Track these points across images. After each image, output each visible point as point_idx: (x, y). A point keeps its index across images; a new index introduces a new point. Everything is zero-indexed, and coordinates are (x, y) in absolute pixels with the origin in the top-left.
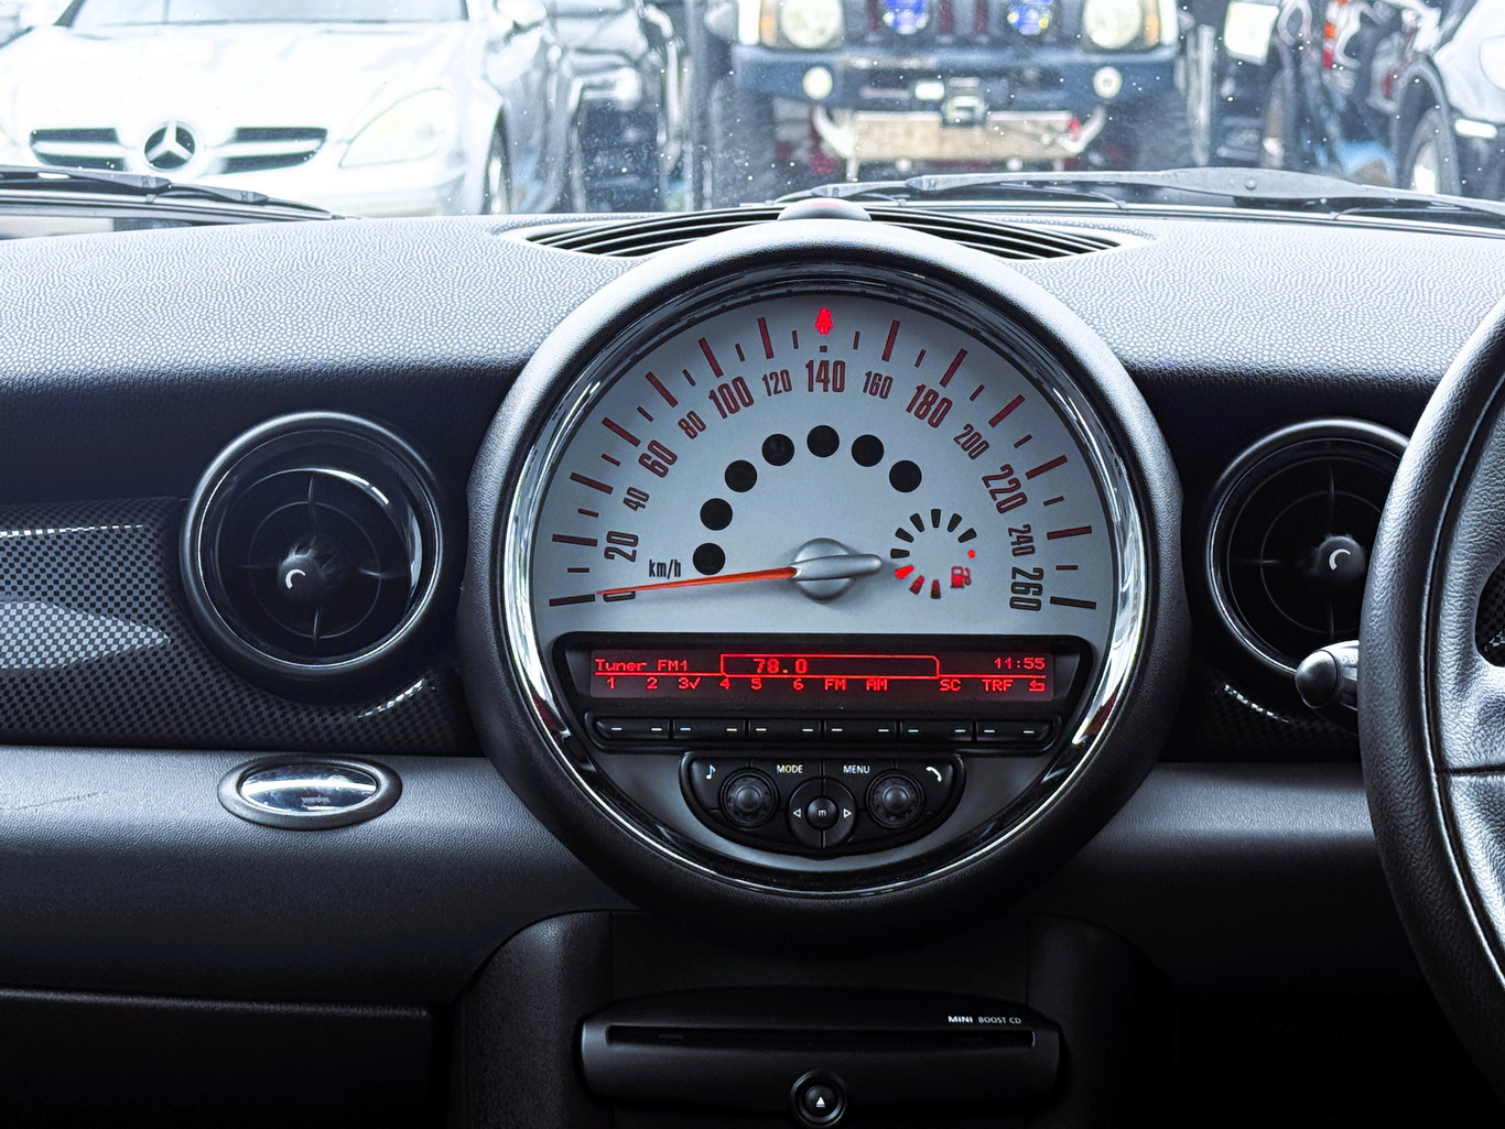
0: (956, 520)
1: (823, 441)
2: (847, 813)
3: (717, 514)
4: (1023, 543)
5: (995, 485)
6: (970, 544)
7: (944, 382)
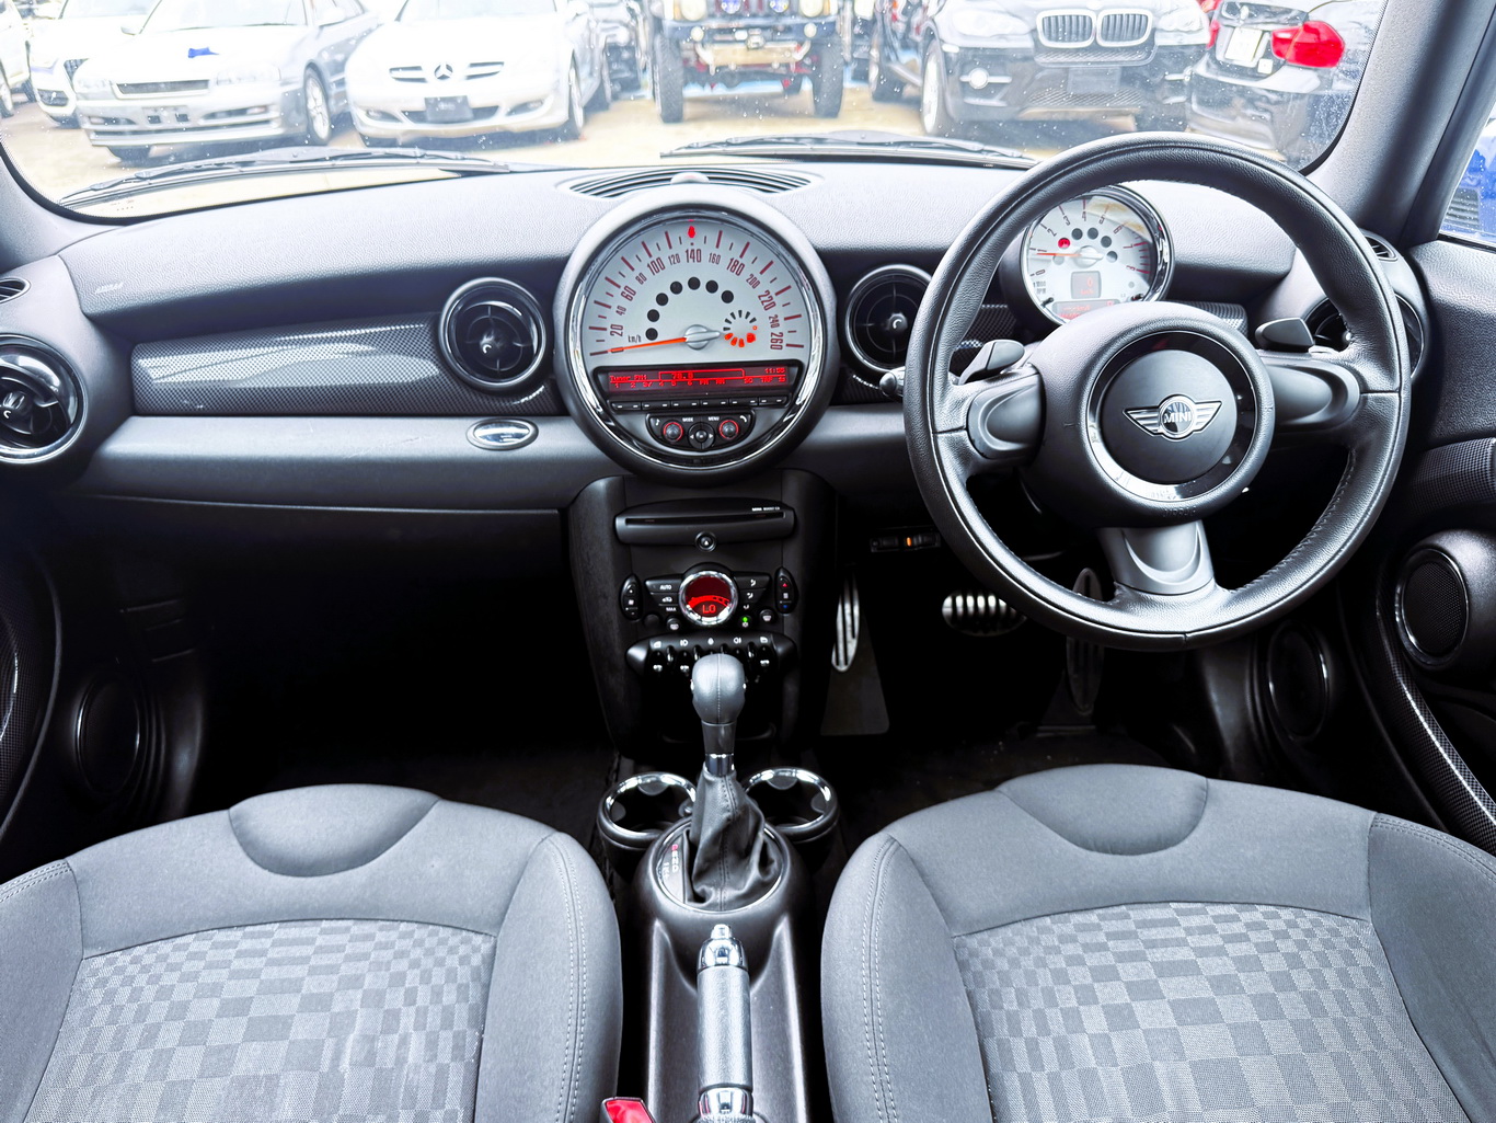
0: (748, 314)
1: (694, 284)
2: (711, 436)
3: (653, 316)
4: (775, 322)
5: (763, 299)
6: (754, 324)
7: (741, 256)
